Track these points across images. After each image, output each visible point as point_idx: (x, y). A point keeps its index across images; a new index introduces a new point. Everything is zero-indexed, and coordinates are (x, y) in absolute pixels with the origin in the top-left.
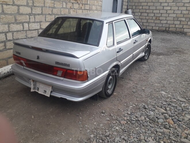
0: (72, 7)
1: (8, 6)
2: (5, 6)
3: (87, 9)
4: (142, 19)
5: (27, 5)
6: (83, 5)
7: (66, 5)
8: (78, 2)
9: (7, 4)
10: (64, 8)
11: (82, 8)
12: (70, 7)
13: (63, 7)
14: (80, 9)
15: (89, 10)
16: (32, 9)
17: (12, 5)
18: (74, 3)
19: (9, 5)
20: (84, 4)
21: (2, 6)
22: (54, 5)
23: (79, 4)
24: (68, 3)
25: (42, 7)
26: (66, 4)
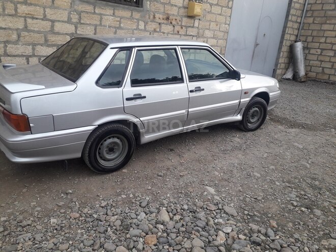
0: (158, 30)
1: (35, 21)
2: (29, 21)
3: (191, 35)
4: (323, 61)
5: (69, 21)
6: (184, 28)
7: (145, 26)
8: (171, 23)
9: (33, 18)
10: (141, 30)
11: (180, 33)
12: (152, 29)
13: (137, 29)
14: (176, 34)
15: (196, 36)
16: (76, 28)
17: (42, 20)
18: (163, 23)
19: (37, 19)
20: (184, 26)
21: (25, 20)
22: (120, 23)
23: (174, 26)
24: (150, 23)
25: (96, 26)
26: (146, 23)
